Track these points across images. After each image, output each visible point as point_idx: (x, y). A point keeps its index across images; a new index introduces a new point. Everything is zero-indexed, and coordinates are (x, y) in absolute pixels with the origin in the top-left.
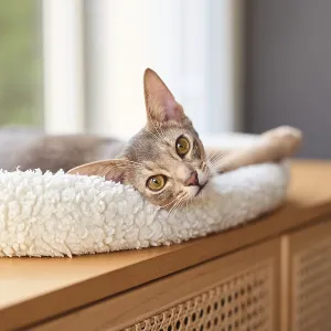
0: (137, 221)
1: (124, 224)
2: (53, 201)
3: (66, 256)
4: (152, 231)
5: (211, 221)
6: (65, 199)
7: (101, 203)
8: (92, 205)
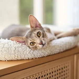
0: (24, 53)
1: (20, 54)
2: (2, 47)
3: (6, 60)
4: (28, 56)
5: (47, 53)
6: (5, 47)
7: (14, 48)
8: (12, 48)
